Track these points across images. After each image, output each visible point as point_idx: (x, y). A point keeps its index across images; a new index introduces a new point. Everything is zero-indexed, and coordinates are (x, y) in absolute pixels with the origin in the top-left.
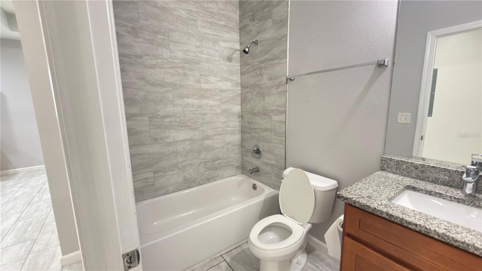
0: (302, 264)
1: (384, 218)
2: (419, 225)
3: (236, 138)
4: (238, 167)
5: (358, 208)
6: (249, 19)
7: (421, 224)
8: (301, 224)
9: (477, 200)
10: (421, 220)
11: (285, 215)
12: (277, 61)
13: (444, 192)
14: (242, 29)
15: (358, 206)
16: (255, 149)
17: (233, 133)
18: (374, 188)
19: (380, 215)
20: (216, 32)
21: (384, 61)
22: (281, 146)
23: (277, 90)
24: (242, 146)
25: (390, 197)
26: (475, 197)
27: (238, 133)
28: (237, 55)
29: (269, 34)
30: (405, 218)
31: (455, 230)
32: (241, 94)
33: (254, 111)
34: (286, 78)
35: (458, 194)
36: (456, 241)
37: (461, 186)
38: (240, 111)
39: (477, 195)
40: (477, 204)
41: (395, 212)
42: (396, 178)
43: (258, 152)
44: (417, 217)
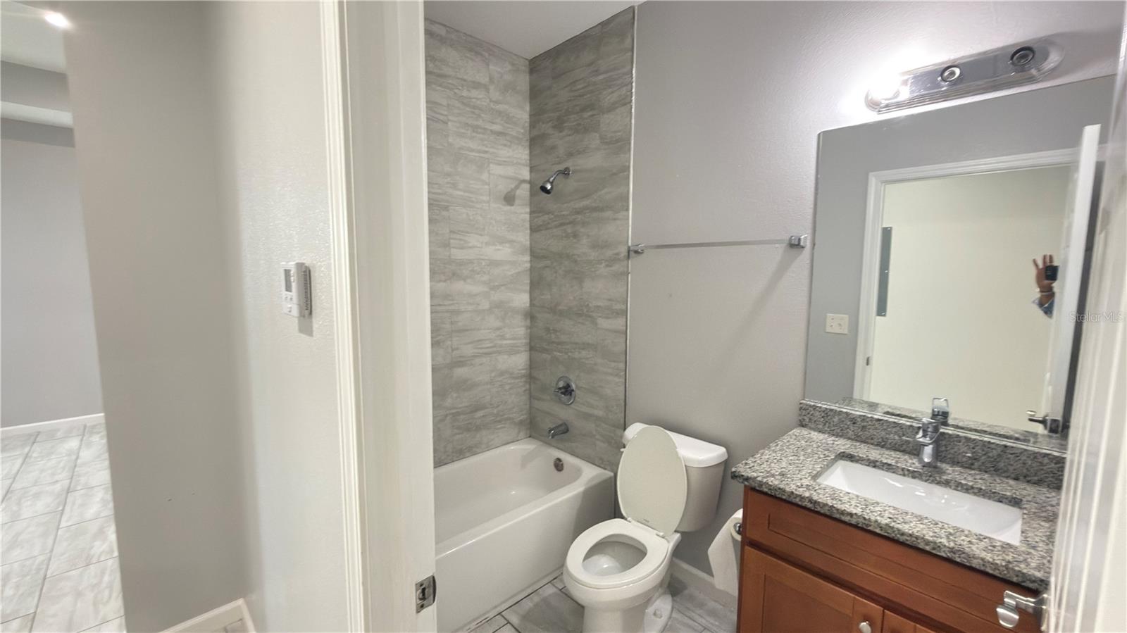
0: (663, 616)
1: (805, 508)
2: (856, 514)
3: (519, 361)
4: (521, 422)
5: (765, 494)
6: (550, 124)
7: (857, 512)
8: (661, 534)
9: (938, 472)
10: (858, 507)
11: (629, 519)
12: (608, 214)
13: (893, 462)
14: (536, 142)
15: (765, 490)
16: (561, 384)
17: (512, 351)
18: (791, 458)
19: (800, 503)
20: (484, 145)
21: (799, 239)
22: (617, 379)
23: (608, 269)
24: (531, 377)
25: (815, 472)
26: (935, 467)
27: (522, 352)
28: (524, 191)
29: (594, 160)
30: (835, 506)
31: (903, 518)
32: (532, 269)
33: (560, 308)
34: (626, 248)
35: (913, 463)
36: (903, 534)
37: (916, 451)
38: (528, 305)
39: (939, 464)
40: (938, 478)
41: (821, 496)
42: (824, 441)
43: (566, 391)
44: (853, 503)
